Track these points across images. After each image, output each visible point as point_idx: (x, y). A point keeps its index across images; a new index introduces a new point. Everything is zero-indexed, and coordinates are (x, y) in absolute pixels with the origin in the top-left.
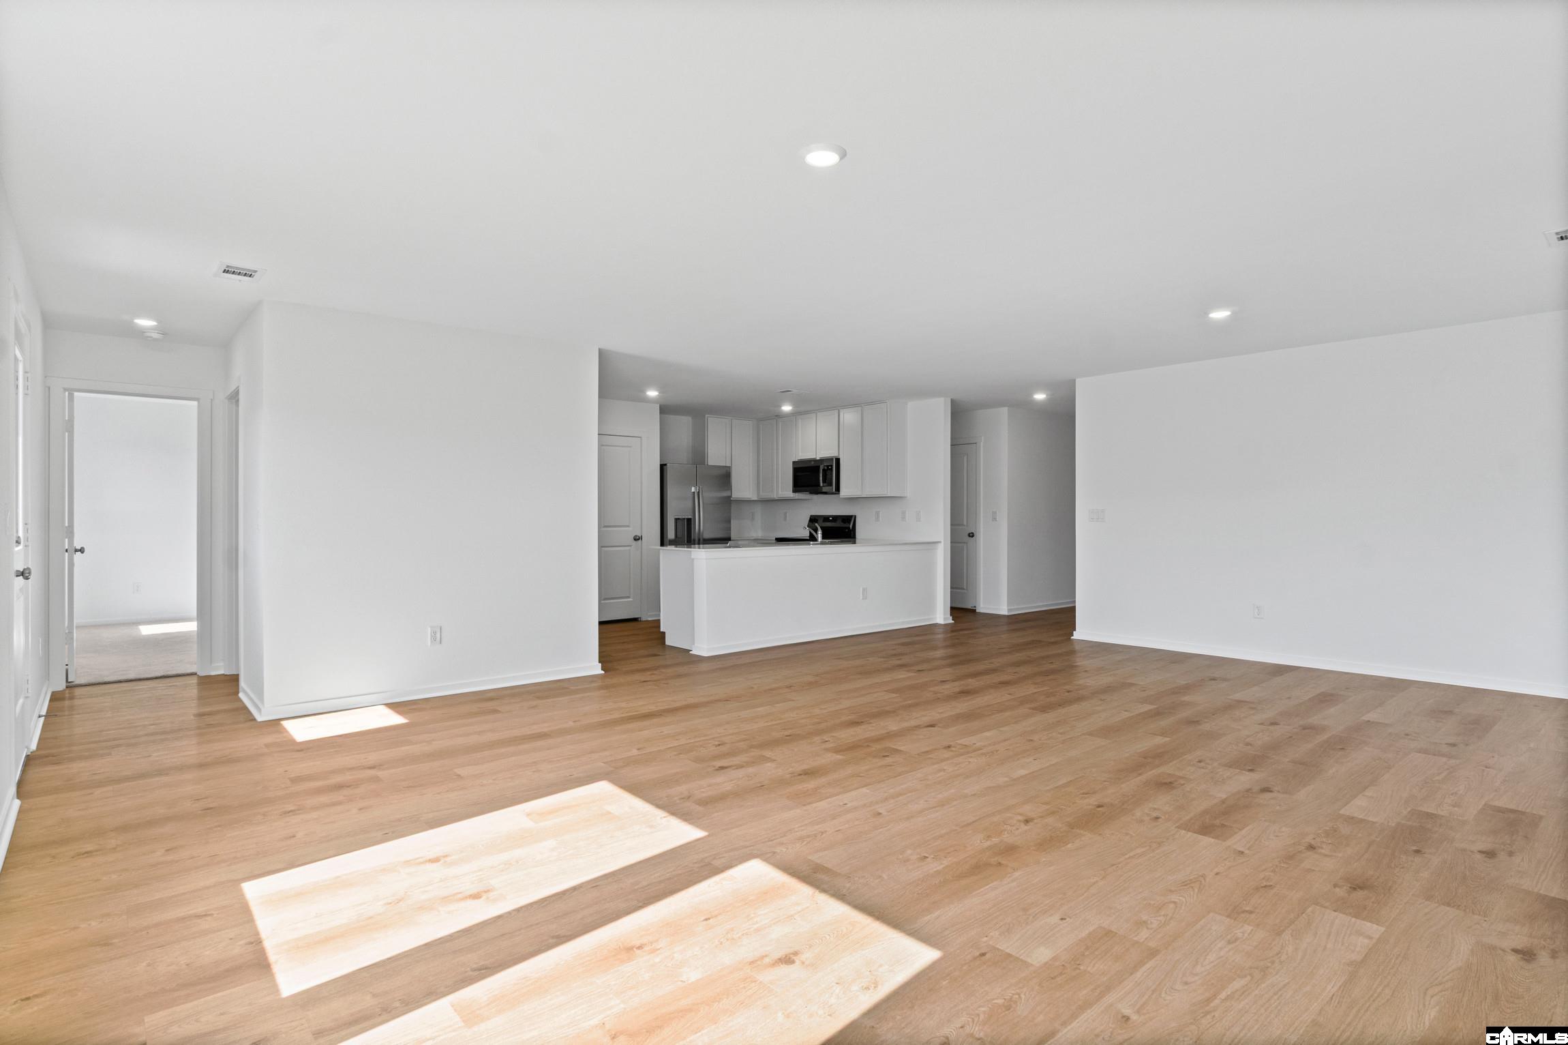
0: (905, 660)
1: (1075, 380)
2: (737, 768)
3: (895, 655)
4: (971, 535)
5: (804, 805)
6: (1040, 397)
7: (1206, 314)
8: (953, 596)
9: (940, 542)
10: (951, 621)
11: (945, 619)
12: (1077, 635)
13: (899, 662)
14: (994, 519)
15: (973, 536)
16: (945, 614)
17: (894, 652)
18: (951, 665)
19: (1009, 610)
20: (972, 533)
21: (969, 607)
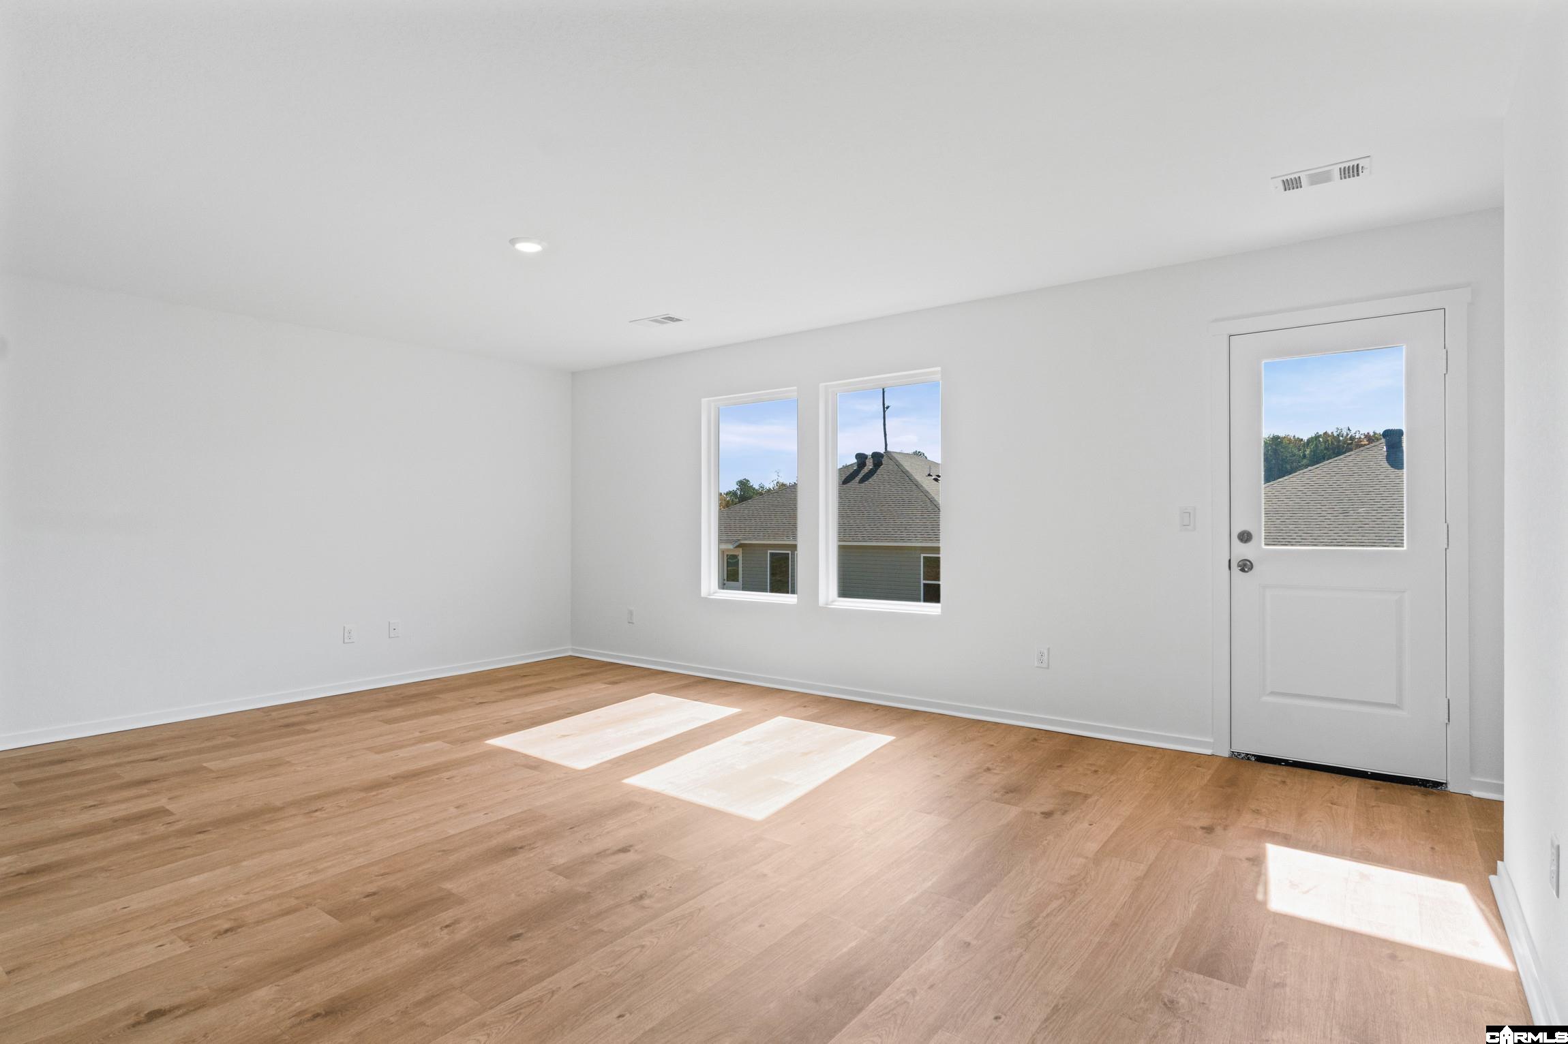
2: (605, 851)
5: (530, 810)
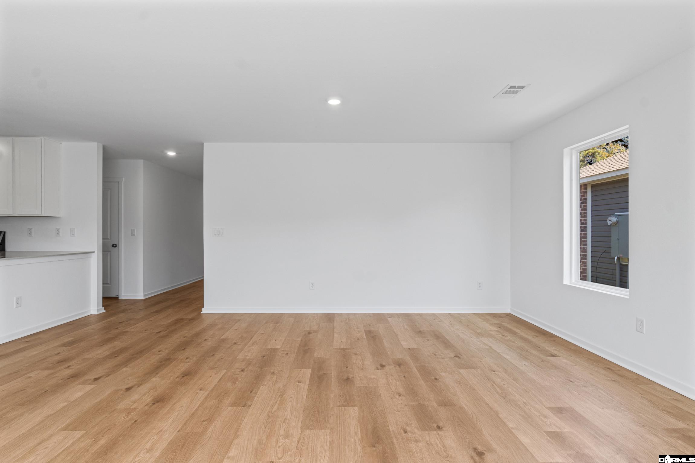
0: (75, 366)
1: (203, 144)
3: (61, 362)
4: (114, 246)
6: (171, 154)
7: (326, 100)
8: (105, 289)
9: (94, 252)
10: (103, 311)
11: (98, 310)
12: (204, 311)
13: (68, 372)
14: (133, 235)
15: (116, 247)
16: (98, 306)
17: (58, 358)
18: (126, 363)
19: (144, 296)
20: (115, 244)
21: (113, 295)
